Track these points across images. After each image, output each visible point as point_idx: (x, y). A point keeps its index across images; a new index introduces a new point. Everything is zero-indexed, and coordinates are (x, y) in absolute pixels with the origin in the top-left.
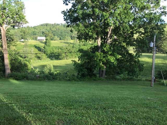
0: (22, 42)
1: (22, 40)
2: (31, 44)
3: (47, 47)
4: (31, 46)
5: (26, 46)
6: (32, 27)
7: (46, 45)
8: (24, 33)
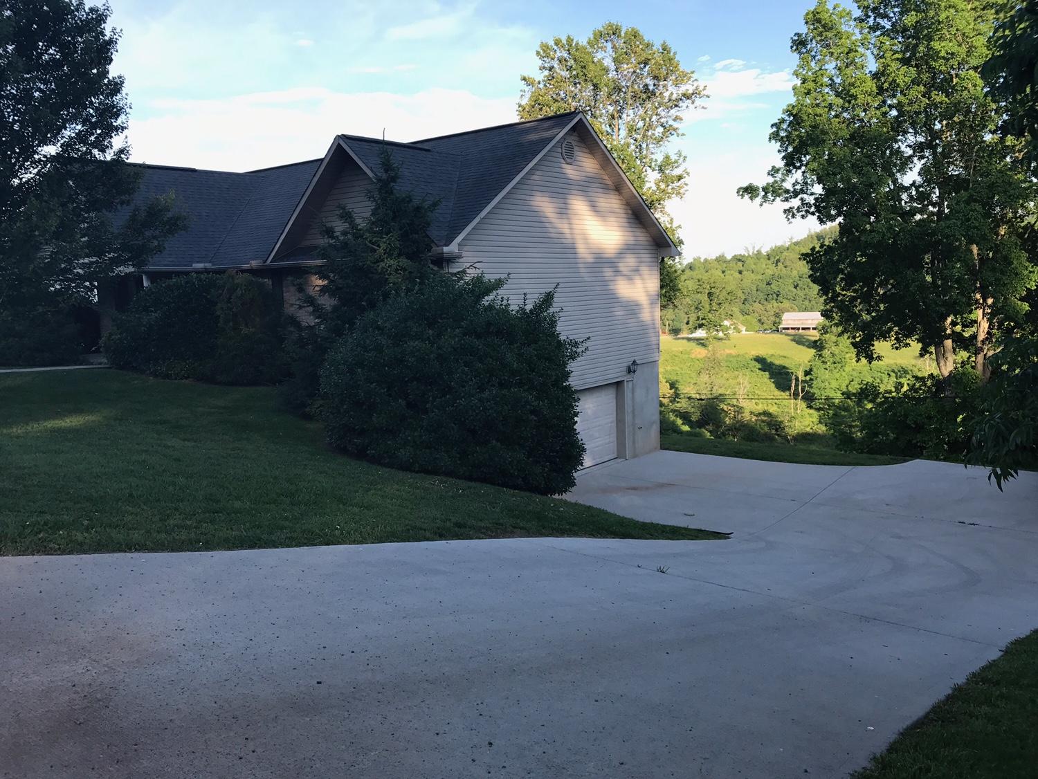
0: (701, 342)
1: (700, 333)
2: (742, 352)
3: (821, 373)
4: (738, 365)
5: (712, 364)
6: (759, 252)
7: (818, 363)
8: (710, 294)
